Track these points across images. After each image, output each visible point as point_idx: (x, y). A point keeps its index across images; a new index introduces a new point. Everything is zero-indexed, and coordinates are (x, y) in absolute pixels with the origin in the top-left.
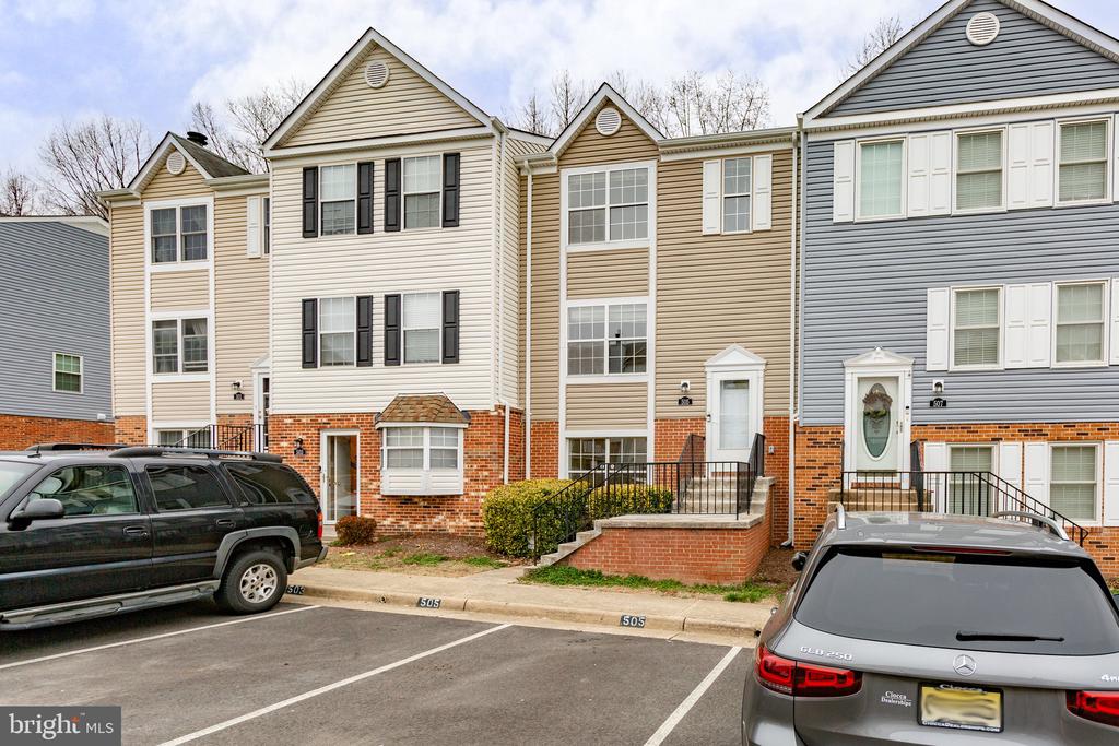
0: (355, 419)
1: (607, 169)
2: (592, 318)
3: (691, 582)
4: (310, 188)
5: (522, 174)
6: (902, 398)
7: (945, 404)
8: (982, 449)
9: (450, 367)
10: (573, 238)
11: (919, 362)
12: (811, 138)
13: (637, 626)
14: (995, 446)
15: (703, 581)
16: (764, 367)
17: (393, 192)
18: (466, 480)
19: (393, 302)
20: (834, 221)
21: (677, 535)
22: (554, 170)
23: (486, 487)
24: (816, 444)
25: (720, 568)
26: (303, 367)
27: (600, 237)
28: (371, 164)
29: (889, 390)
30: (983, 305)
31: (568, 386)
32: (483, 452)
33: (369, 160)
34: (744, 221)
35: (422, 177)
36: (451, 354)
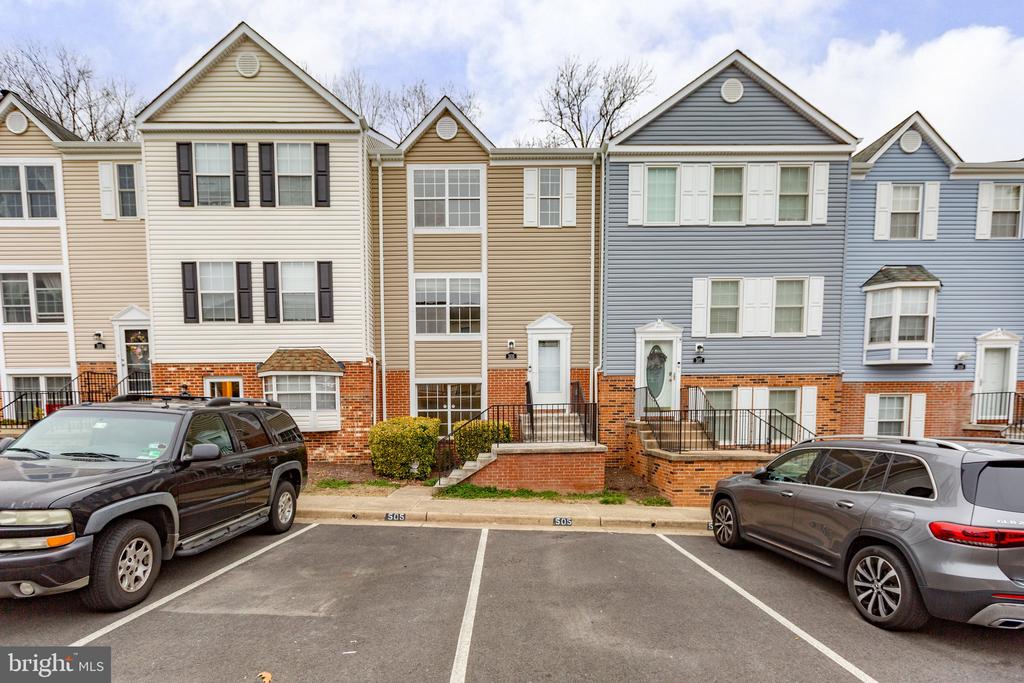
0: (238, 368)
1: (447, 168)
2: (436, 288)
3: (564, 492)
4: (184, 161)
5: (374, 165)
6: (675, 356)
7: (703, 361)
8: (725, 392)
9: (326, 326)
10: (419, 222)
11: (687, 330)
12: (612, 159)
13: (567, 525)
14: (734, 391)
15: (574, 491)
16: (570, 331)
17: (267, 172)
18: (343, 419)
19: (271, 269)
20: (630, 223)
21: (554, 457)
22: (401, 164)
23: (360, 424)
24: (615, 389)
25: (586, 481)
26: (186, 322)
27: (441, 222)
28: (244, 145)
29: (665, 350)
30: (729, 292)
31: (417, 342)
32: (357, 396)
33: (244, 142)
34: (556, 218)
35: (295, 161)
36: (326, 315)
